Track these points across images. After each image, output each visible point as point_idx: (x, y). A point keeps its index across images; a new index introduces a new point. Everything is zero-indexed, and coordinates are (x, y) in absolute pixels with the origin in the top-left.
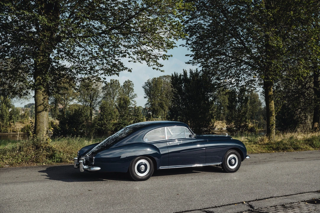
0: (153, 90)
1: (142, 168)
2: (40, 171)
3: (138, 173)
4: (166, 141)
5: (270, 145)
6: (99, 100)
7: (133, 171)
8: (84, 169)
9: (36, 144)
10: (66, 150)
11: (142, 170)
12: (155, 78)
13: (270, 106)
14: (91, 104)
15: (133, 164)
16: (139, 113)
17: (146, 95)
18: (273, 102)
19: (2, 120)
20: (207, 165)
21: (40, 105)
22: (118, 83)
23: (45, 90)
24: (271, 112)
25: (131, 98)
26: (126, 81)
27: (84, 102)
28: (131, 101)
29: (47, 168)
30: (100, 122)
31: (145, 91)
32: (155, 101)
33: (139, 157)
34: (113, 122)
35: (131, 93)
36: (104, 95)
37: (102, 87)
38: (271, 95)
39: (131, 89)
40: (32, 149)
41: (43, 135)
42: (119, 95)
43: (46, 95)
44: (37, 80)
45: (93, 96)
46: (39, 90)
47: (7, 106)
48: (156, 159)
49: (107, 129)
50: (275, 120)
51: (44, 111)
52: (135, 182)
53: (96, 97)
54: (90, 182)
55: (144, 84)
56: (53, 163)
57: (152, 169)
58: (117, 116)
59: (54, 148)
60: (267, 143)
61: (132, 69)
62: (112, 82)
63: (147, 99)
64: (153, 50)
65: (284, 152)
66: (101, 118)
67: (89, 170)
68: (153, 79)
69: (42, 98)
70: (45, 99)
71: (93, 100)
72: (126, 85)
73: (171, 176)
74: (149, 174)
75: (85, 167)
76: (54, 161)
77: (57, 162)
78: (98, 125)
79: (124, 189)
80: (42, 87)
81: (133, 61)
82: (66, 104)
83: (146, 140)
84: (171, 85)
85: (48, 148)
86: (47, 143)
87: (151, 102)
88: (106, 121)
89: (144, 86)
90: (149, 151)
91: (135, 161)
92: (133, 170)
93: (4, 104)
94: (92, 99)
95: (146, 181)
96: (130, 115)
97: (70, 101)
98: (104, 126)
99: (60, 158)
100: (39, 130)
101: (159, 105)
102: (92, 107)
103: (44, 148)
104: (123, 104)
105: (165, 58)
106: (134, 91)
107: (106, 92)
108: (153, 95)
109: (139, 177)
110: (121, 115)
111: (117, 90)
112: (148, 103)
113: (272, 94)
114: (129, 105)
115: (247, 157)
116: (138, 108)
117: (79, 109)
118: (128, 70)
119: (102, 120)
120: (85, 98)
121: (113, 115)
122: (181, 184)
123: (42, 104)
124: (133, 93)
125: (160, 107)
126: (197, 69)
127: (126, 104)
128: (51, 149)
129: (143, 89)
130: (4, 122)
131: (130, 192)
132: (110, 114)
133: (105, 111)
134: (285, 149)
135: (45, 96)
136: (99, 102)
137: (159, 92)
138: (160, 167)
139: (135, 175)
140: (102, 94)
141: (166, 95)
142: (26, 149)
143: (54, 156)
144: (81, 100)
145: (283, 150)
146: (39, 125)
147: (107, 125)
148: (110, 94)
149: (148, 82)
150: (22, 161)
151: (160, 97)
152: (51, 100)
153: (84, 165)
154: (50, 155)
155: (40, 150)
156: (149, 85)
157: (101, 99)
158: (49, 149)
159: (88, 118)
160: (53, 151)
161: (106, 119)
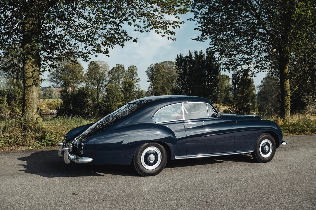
0: (155, 75)
1: (151, 159)
2: (20, 158)
3: (146, 165)
4: (183, 121)
5: (285, 127)
6: (105, 83)
7: (139, 163)
8: (69, 158)
9: (24, 124)
10: (60, 131)
11: (151, 162)
12: (157, 64)
13: (286, 85)
14: (98, 87)
15: (139, 153)
16: (142, 96)
17: (149, 79)
18: (288, 80)
19: (14, 101)
20: (235, 154)
21: (29, 78)
22: (124, 67)
23: (34, 61)
24: (286, 91)
25: (135, 82)
26: (130, 66)
27: (91, 85)
28: (135, 85)
29: (32, 154)
30: (106, 104)
31: (148, 75)
32: (157, 84)
33: (147, 144)
34: (118, 103)
35: (135, 77)
36: (110, 78)
37: (108, 71)
38: (287, 74)
39: (135, 73)
40: (19, 130)
41: (32, 113)
42: (124, 79)
43: (36, 66)
44: (26, 48)
45: (100, 80)
46: (27, 61)
47: (20, 88)
48: (169, 144)
49: (112, 110)
50: (290, 101)
51: (34, 85)
52: (142, 177)
53: (103, 81)
54: (79, 178)
55: (147, 69)
56: (42, 146)
57: (164, 159)
58: (122, 98)
59: (44, 128)
60: (282, 125)
61: (137, 38)
62: (118, 67)
63: (150, 83)
64: (162, 16)
65: (302, 134)
66: (107, 100)
67: (76, 161)
68: (155, 64)
69: (31, 70)
70: (35, 71)
71: (99, 84)
72: (130, 70)
73: (188, 167)
74: (160, 167)
75: (72, 157)
76: (44, 145)
77: (47, 145)
78: (104, 107)
79: (125, 191)
80: (30, 57)
81: (139, 31)
82: (75, 86)
83: (156, 120)
84: (176, 67)
85: (37, 129)
86: (37, 123)
87: (153, 85)
88: (112, 103)
89: (147, 70)
90: (159, 134)
91: (141, 149)
92: (139, 161)
93: (16, 86)
94: (99, 82)
95: (157, 175)
96: (134, 97)
97: (78, 84)
98: (110, 107)
99: (51, 141)
100: (28, 107)
101: (161, 89)
102: (99, 90)
103: (32, 128)
104: (128, 87)
105: (175, 25)
106: (138, 75)
107: (112, 76)
108: (155, 79)
109: (147, 171)
110: (126, 97)
111: (122, 75)
112: (150, 87)
113: (287, 72)
114: (133, 88)
115: (284, 143)
116: (142, 91)
117: (84, 89)
118: (133, 40)
119: (108, 102)
120: (92, 81)
121: (118, 97)
122: (207, 182)
123: (31, 77)
124: (137, 78)
125: (162, 90)
126: (201, 51)
127: (130, 87)
128: (41, 130)
129: (146, 74)
130: (16, 103)
131: (134, 198)
132: (116, 96)
133: (111, 93)
134: (302, 132)
135: (35, 68)
136: (106, 86)
137: (161, 77)
138: (175, 157)
139: (142, 168)
140: (108, 78)
141: (168, 79)
142: (11, 129)
143: (44, 138)
144: (88, 83)
145: (301, 133)
146: (28, 102)
147: (113, 107)
148: (115, 78)
149: (150, 67)
150: (5, 144)
151: (162, 81)
152: (61, 83)
153: (70, 154)
154: (40, 137)
155: (28, 131)
156: (152, 70)
157: (107, 82)
158: (39, 130)
159: (95, 99)
160: (43, 132)
161: (112, 101)
